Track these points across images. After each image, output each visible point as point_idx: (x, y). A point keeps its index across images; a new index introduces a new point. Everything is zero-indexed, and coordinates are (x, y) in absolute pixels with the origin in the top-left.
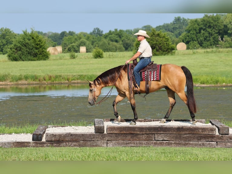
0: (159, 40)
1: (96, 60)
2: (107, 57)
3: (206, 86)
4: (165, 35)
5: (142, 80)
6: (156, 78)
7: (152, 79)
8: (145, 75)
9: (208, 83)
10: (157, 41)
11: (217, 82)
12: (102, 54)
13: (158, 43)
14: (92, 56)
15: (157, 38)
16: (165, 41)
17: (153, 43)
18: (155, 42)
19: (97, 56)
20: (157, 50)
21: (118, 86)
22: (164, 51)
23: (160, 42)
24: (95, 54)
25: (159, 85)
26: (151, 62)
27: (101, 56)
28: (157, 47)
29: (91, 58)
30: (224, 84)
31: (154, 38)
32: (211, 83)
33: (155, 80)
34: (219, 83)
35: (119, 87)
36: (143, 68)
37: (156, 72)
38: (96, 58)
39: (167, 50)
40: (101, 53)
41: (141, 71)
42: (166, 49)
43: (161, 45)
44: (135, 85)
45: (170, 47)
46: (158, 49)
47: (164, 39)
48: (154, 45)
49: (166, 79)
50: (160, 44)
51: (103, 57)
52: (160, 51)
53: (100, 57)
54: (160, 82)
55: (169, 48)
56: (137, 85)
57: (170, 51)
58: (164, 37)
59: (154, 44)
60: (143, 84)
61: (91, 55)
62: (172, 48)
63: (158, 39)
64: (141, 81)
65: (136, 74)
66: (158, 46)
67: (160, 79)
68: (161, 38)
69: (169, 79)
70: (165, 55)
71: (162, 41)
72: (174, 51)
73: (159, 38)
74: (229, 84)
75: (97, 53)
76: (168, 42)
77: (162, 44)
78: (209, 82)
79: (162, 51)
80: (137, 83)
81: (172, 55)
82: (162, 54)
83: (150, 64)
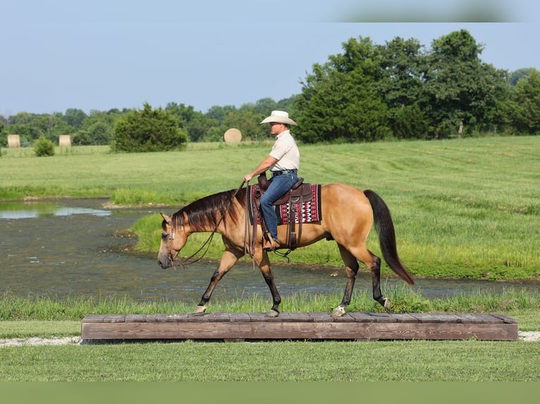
0: (157, 124)
1: (40, 158)
2: (61, 155)
3: (121, 207)
4: (167, 114)
5: (281, 223)
6: (311, 216)
7: (304, 220)
8: (288, 210)
9: (125, 202)
10: (152, 125)
11: (138, 200)
12: (51, 149)
13: (154, 128)
14: (34, 153)
15: (153, 119)
16: (168, 126)
17: (146, 129)
18: (149, 127)
19: (42, 152)
20: (153, 143)
21: (230, 235)
22: (166, 144)
23: (158, 127)
24: (37, 148)
25: (316, 230)
26: (298, 181)
27: (49, 152)
28: (152, 135)
29: (32, 156)
30: (151, 204)
31: (147, 119)
32: (129, 203)
33: (309, 221)
34: (141, 203)
35: (231, 238)
36: (281, 196)
37: (310, 204)
38: (40, 156)
39: (171, 142)
40: (49, 147)
41: (277, 203)
42: (169, 140)
43: (159, 133)
44: (265, 234)
45: (176, 136)
46: (155, 138)
47: (165, 122)
48: (147, 133)
49: (331, 217)
50: (158, 131)
51: (53, 155)
52: (159, 143)
53: (48, 154)
54: (320, 224)
55: (175, 139)
56: (269, 235)
57: (177, 143)
58: (166, 118)
59: (147, 131)
60: (283, 230)
61: (31, 150)
62: (180, 138)
63: (154, 121)
64: (279, 225)
65: (266, 211)
66: (155, 135)
67: (321, 219)
68: (159, 119)
69: (337, 218)
70: (167, 150)
71: (161, 125)
72: (184, 144)
73: (156, 120)
74: (159, 205)
75: (42, 148)
76: (173, 128)
77: (161, 131)
78: (127, 200)
79: (162, 142)
80: (269, 232)
81: (180, 150)
82: (162, 149)
83: (297, 185)
